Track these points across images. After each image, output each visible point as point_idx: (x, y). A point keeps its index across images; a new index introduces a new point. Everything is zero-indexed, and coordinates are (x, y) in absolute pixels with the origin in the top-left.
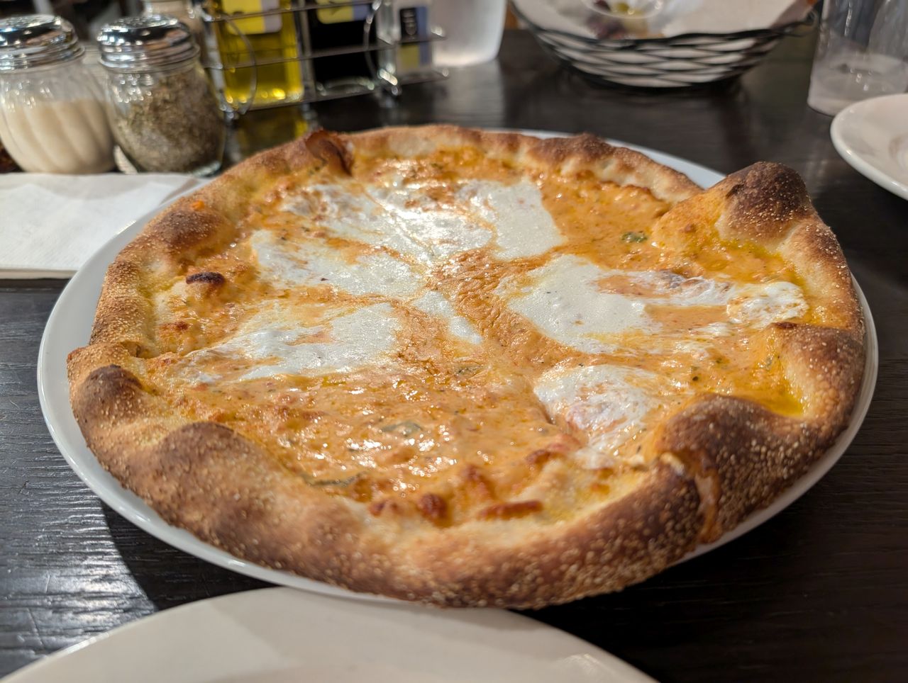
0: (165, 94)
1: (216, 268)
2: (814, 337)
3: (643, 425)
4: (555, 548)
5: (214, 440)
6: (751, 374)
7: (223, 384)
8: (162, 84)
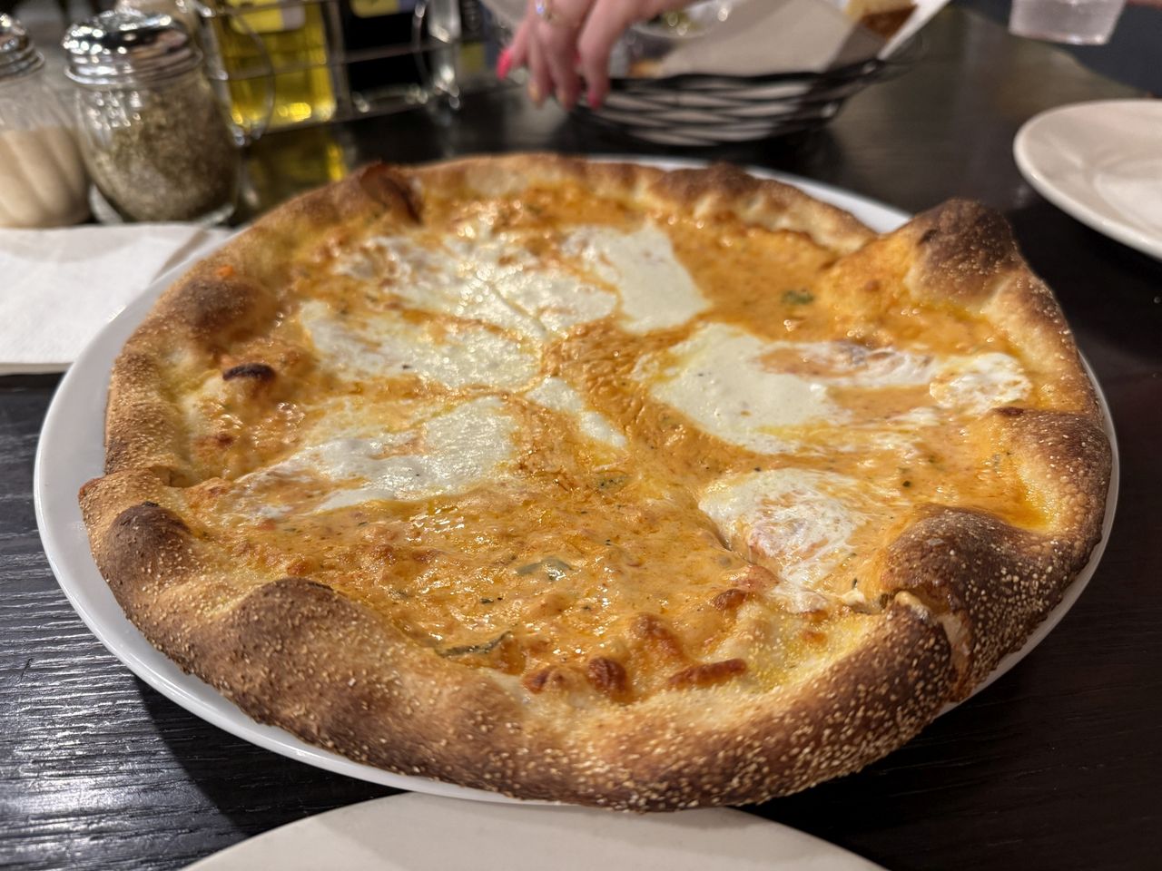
0: (160, 117)
1: (259, 356)
2: (1050, 427)
3: (850, 548)
4: (780, 726)
5: (310, 606)
6: (976, 476)
7: (294, 518)
8: (155, 105)
